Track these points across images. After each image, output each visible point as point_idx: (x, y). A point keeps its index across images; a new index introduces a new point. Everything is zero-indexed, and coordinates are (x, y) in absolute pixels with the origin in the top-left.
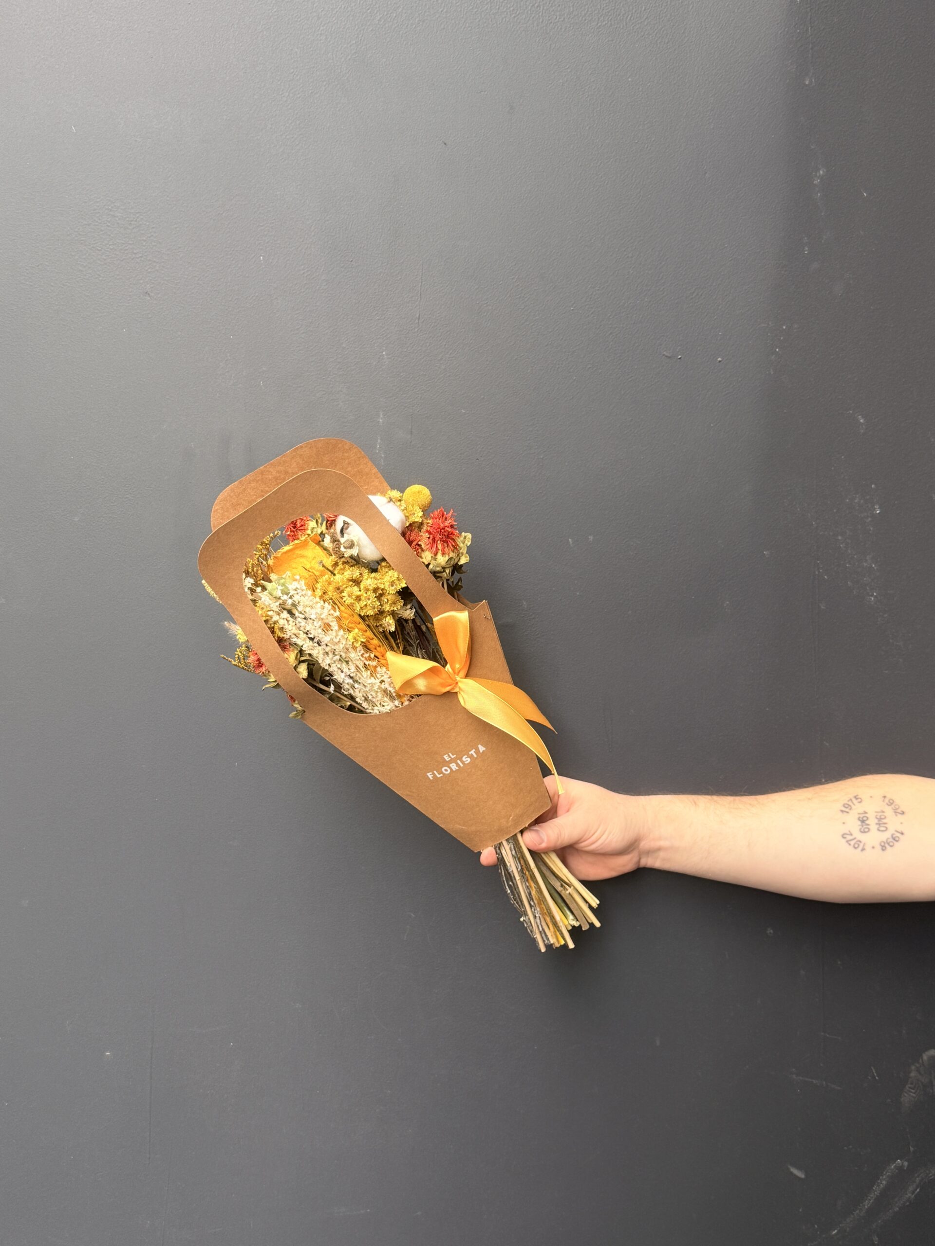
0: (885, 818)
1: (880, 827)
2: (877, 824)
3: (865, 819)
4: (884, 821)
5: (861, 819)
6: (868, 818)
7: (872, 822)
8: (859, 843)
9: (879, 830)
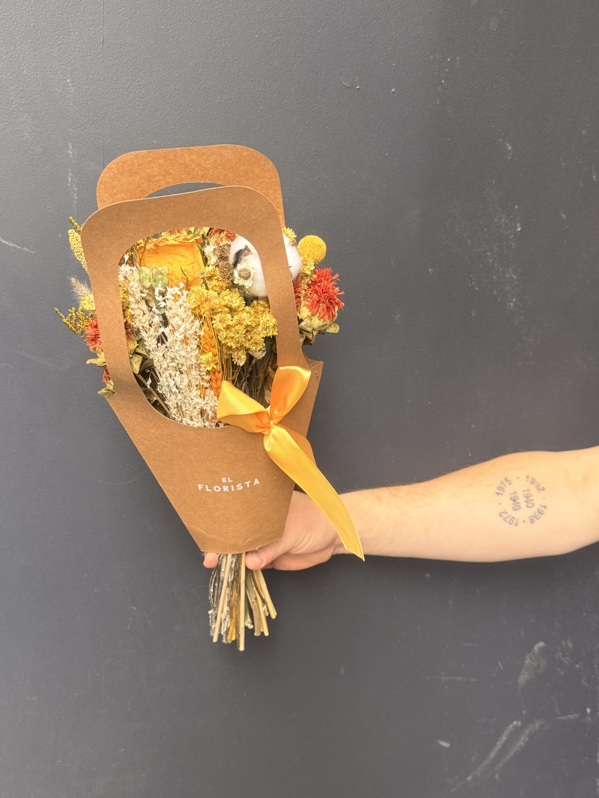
0: (531, 495)
1: (528, 504)
2: (525, 501)
3: (516, 498)
4: (531, 498)
5: (512, 499)
6: (518, 498)
7: (522, 500)
8: (513, 519)
9: (527, 507)
